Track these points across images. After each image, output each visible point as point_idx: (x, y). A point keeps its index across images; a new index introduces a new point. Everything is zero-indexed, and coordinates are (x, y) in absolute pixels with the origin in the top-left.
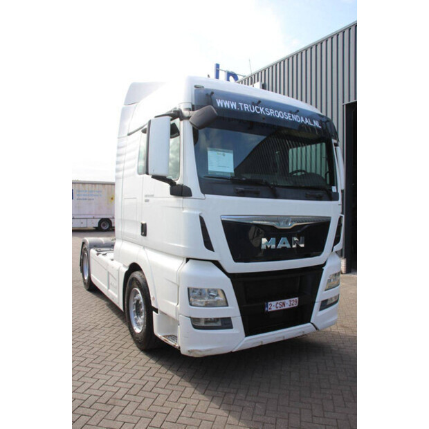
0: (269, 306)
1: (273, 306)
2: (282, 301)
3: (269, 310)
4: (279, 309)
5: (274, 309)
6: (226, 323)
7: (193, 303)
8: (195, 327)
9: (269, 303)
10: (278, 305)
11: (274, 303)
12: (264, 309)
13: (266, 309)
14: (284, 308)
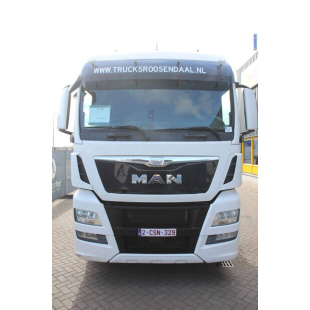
0: (142, 232)
1: (146, 232)
2: (156, 230)
3: (142, 235)
4: (153, 235)
5: (147, 235)
6: (102, 239)
7: (78, 220)
8: (79, 238)
9: (142, 229)
10: (152, 233)
11: (147, 230)
12: (137, 234)
13: (139, 234)
14: (158, 235)
